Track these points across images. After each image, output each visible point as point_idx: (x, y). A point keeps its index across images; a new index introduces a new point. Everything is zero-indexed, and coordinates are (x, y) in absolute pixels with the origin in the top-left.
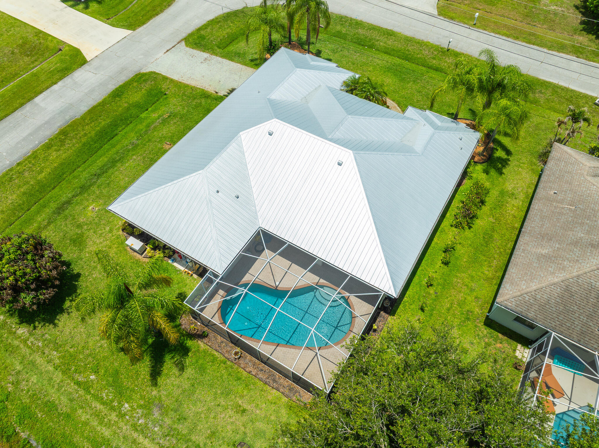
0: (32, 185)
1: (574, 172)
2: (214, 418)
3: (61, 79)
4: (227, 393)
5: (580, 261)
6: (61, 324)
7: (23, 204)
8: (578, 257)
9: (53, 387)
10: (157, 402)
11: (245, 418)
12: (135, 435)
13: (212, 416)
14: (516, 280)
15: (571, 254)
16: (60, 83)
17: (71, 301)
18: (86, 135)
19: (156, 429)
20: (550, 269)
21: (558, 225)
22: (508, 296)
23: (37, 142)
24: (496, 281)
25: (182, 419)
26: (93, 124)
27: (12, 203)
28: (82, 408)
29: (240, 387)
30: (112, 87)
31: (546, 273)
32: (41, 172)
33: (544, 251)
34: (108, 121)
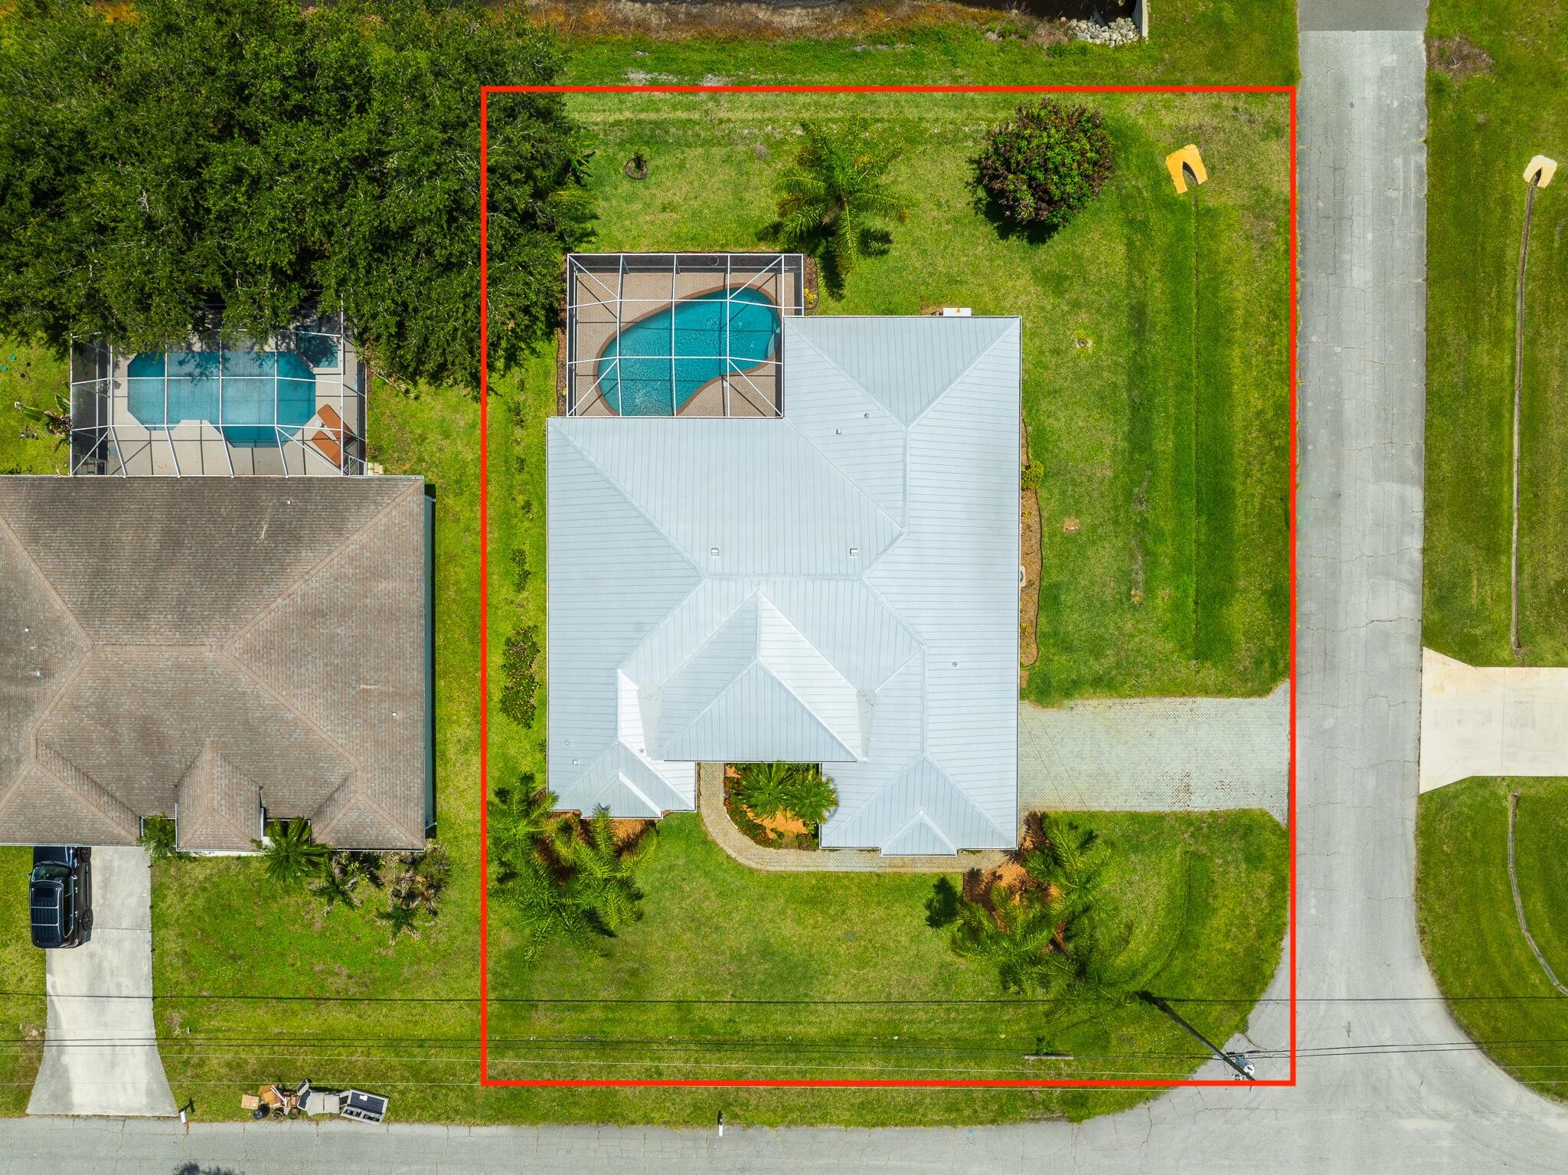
0: (1233, 330)
1: (376, 772)
2: (691, 183)
3: (1428, 568)
4: (696, 215)
5: (332, 580)
6: (966, 166)
7: (1213, 294)
8: (337, 587)
9: (906, 101)
10: (769, 159)
11: (658, 202)
12: (767, 115)
13: (696, 184)
14: (408, 523)
15: (347, 591)
16: (1417, 556)
17: (980, 200)
18: (1247, 474)
19: (746, 131)
20: (368, 554)
21: (376, 644)
22: (410, 491)
23: (1309, 404)
24: (441, 560)
25: (727, 160)
26: (1257, 505)
27: (1231, 283)
28: (852, 103)
29: (685, 230)
30: (1307, 605)
31: (372, 545)
32: (1246, 359)
33: (383, 585)
34: (1238, 530)
